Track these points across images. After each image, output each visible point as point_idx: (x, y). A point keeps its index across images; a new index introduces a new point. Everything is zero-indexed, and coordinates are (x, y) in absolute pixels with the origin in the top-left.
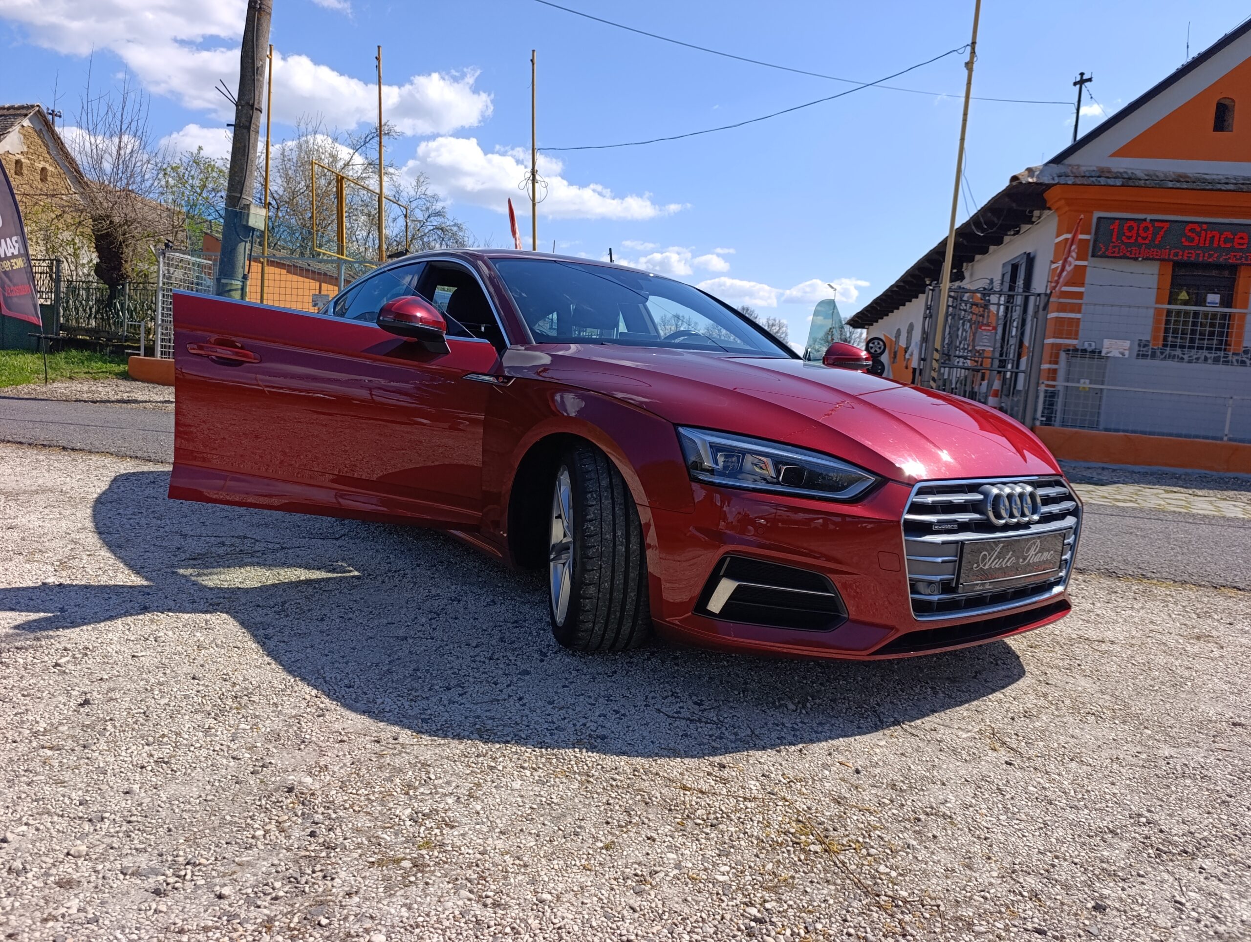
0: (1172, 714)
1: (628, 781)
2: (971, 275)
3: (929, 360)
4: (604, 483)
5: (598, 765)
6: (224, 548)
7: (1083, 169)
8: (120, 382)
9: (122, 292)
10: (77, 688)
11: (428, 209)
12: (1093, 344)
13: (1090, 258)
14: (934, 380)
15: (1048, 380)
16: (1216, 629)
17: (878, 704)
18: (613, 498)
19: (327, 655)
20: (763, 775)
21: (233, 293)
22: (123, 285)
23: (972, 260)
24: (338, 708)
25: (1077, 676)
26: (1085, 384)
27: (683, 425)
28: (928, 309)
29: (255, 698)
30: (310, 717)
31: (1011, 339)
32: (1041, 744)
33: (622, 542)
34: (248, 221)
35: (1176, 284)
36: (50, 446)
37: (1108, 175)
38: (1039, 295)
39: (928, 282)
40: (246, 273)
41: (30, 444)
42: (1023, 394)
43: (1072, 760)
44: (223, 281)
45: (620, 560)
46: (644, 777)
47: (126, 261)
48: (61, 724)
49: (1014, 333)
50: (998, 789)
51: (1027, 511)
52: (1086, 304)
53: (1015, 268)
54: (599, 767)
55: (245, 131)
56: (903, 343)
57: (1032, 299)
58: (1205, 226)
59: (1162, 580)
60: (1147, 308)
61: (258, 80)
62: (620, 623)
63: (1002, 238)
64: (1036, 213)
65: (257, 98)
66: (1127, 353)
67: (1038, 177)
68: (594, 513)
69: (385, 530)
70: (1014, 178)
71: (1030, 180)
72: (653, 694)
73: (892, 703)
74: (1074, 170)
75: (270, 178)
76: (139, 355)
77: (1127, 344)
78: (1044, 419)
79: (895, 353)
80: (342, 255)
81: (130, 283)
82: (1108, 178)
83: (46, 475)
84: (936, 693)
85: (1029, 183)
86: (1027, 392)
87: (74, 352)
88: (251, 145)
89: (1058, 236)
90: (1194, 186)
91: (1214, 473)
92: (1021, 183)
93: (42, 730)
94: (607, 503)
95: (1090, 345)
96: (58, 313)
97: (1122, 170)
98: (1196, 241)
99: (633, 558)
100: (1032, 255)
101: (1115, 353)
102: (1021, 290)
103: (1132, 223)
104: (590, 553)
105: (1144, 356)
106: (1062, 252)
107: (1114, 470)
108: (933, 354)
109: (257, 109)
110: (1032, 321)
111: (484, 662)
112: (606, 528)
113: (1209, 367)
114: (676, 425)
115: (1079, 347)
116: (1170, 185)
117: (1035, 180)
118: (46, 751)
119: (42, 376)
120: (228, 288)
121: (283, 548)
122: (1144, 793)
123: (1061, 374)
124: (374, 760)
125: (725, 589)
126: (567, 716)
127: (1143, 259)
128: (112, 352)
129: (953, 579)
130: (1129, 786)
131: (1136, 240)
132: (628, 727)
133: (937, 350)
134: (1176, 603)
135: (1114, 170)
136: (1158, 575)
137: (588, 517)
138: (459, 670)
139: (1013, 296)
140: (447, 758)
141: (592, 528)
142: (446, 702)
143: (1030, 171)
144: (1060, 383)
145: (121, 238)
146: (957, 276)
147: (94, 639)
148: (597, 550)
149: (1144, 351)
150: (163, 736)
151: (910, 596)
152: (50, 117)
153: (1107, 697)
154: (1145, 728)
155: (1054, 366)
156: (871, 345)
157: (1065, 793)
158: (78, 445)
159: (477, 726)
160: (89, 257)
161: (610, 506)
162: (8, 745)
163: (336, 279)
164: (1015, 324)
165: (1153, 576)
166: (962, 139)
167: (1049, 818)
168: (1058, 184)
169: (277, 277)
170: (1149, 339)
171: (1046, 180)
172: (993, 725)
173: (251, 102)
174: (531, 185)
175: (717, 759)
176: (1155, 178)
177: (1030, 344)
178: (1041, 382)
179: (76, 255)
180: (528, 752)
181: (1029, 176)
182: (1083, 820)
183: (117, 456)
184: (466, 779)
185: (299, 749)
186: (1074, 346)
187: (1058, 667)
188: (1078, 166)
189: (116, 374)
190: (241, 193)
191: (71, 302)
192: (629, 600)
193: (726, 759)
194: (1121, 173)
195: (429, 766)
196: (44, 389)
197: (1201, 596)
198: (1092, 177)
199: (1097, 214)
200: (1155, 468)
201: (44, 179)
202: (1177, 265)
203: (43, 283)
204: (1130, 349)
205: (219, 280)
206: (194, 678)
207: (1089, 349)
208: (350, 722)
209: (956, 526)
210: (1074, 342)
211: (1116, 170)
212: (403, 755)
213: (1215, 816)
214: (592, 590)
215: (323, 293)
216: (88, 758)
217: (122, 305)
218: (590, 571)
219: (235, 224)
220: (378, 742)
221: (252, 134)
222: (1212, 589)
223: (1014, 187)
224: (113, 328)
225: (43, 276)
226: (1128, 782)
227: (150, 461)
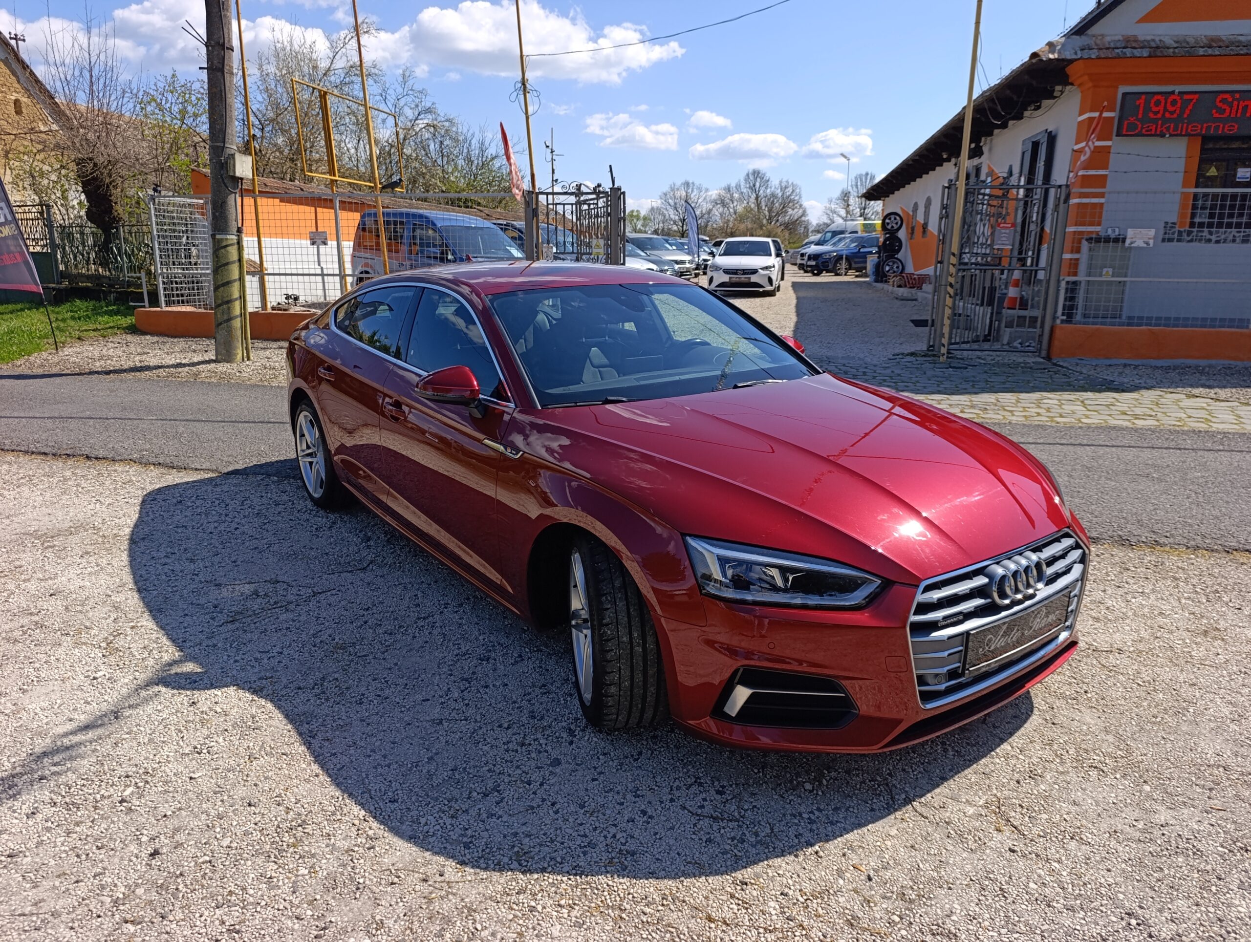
0: (1172, 759)
1: (658, 915)
2: (990, 150)
3: (946, 263)
4: (617, 583)
5: (629, 894)
6: (259, 601)
7: (1108, 39)
8: (130, 338)
9: (117, 236)
10: (145, 832)
11: (417, 106)
12: (1117, 230)
13: (1114, 138)
14: (951, 285)
15: (1069, 275)
16: (1223, 615)
17: (890, 774)
18: (627, 599)
19: (370, 756)
20: (782, 894)
21: (229, 248)
22: (117, 228)
23: (990, 134)
24: (386, 835)
25: (1083, 709)
26: (1107, 275)
27: (690, 535)
28: (944, 208)
29: (309, 829)
30: (361, 850)
31: (1031, 225)
32: (1045, 816)
33: (639, 643)
34: (234, 172)
35: (1204, 161)
36: (74, 456)
37: (1134, 45)
38: (1060, 186)
39: (945, 156)
40: (240, 225)
41: (54, 455)
42: (1044, 283)
43: (1072, 838)
44: (218, 237)
45: (638, 660)
46: (672, 907)
47: (116, 203)
48: (137, 885)
49: (1034, 219)
50: (1001, 889)
51: (1032, 581)
52: (1110, 193)
53: (1036, 145)
54: (630, 897)
55: (219, 74)
56: (920, 218)
57: (1052, 191)
58: (1237, 96)
59: (1176, 545)
60: (1174, 193)
61: (225, 16)
62: (643, 711)
63: (1023, 114)
64: (1058, 88)
65: (226, 36)
66: (1151, 242)
67: (1059, 52)
68: (609, 617)
69: (410, 552)
70: (1034, 55)
71: (1051, 56)
72: (677, 783)
73: (904, 770)
74: (1098, 42)
75: (250, 96)
76: (144, 307)
77: (1152, 232)
78: (1064, 318)
79: (913, 229)
80: (334, 175)
81: (123, 226)
82: (1134, 48)
83: (76, 501)
84: (945, 751)
85: (1050, 60)
86: (1048, 281)
87: (78, 302)
88: (227, 89)
89: (1080, 114)
90: (1227, 51)
91: (1239, 363)
92: (1042, 60)
93: (121, 896)
94: (621, 604)
95: (1114, 231)
96: (56, 260)
97: (1149, 38)
98: (1227, 113)
99: (650, 657)
100: (1053, 133)
101: (1140, 243)
102: (1040, 183)
103: (1159, 97)
104: (609, 656)
105: (1170, 240)
106: (1086, 130)
107: (1136, 367)
108: (949, 259)
109: (228, 48)
110: (1052, 214)
111: (517, 751)
112: (622, 631)
113: (1237, 247)
114: (684, 535)
115: (1102, 234)
116: (1201, 52)
117: (1056, 56)
118: (129, 926)
119: (51, 340)
120: (224, 244)
121: (315, 594)
122: (1138, 881)
123: (1082, 267)
124: (424, 907)
125: (742, 694)
126: (597, 824)
127: (1171, 135)
128: (116, 299)
129: (959, 667)
130: (1124, 871)
131: (1163, 115)
132: (656, 834)
133: (954, 255)
134: (1186, 581)
135: (1141, 38)
136: (1171, 540)
137: (604, 621)
138: (494, 765)
139: (1032, 189)
140: (491, 898)
141: (609, 632)
142: (484, 816)
143: (1051, 45)
144: (1081, 277)
145: (107, 181)
146: (976, 152)
147: (151, 757)
148: (615, 653)
149: (1170, 235)
150: (231, 893)
151: (917, 688)
152: (13, 42)
153: (1111, 738)
154: (1145, 782)
155: (1076, 256)
156: (887, 221)
157: (1063, 888)
158: (101, 453)
159: (516, 849)
160: (77, 197)
161: (624, 608)
162: (94, 921)
163: (331, 200)
164: (1036, 209)
165: (1166, 541)
166: (978, 23)
167: (1046, 927)
168: (1081, 58)
169: (271, 209)
170: (1175, 220)
171: (1068, 55)
172: (999, 794)
173: (222, 41)
174: (522, 97)
175: (738, 875)
176: (1184, 45)
177: (1051, 230)
178: (1061, 278)
179: (65, 198)
180: (565, 882)
181: (1049, 52)
182: (1078, 927)
183: (140, 463)
184: (509, 927)
185: (355, 899)
186: (1097, 233)
187: (1063, 697)
188: (1103, 36)
189: (124, 329)
190: (224, 142)
191: (67, 248)
192: (649, 694)
193: (747, 873)
194: (1148, 41)
195: (475, 911)
196: (56, 359)
197: (1212, 565)
198: (1118, 48)
199: (1123, 89)
200: (1178, 362)
201: (18, 112)
202: (1205, 139)
203: (38, 230)
204: (1155, 238)
205: (213, 236)
206: (250, 805)
207: (1113, 236)
208: (399, 853)
209: (961, 617)
210: (1098, 229)
211: (1143, 39)
212: (450, 897)
213: (1203, 909)
214: (613, 690)
215: (320, 230)
216: (167, 933)
217: (119, 250)
218: (610, 673)
219: (221, 176)
220: (425, 880)
221: (227, 76)
222: (1225, 555)
223: (1033, 64)
224: (113, 273)
225: (36, 222)
226: (1123, 866)
227: (173, 468)
